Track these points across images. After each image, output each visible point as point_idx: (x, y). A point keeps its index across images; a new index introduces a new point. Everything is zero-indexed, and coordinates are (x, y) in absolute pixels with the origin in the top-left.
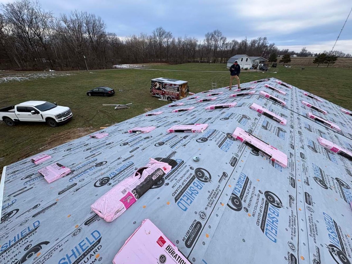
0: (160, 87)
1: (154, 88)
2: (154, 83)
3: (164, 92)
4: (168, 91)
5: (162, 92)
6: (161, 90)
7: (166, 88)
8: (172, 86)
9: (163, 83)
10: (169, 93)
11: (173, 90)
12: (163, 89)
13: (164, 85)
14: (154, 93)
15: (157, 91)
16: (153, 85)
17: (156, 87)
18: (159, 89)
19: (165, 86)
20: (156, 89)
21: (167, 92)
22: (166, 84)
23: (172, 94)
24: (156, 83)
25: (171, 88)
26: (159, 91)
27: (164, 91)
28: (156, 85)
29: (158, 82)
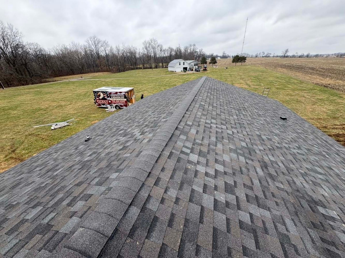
0: (104, 96)
1: (98, 99)
2: (97, 94)
3: (110, 102)
4: (115, 99)
5: (108, 102)
6: (106, 99)
7: (112, 97)
8: (117, 94)
9: (107, 92)
10: (116, 102)
11: (119, 98)
12: (109, 99)
13: (108, 94)
14: (99, 104)
15: (102, 101)
16: (96, 95)
17: (101, 98)
18: (104, 99)
19: (110, 95)
20: (101, 99)
21: (113, 101)
22: (111, 93)
23: (120, 102)
24: (99, 93)
25: (117, 96)
26: (104, 101)
27: (110, 100)
28: (100, 96)
29: (101, 92)
